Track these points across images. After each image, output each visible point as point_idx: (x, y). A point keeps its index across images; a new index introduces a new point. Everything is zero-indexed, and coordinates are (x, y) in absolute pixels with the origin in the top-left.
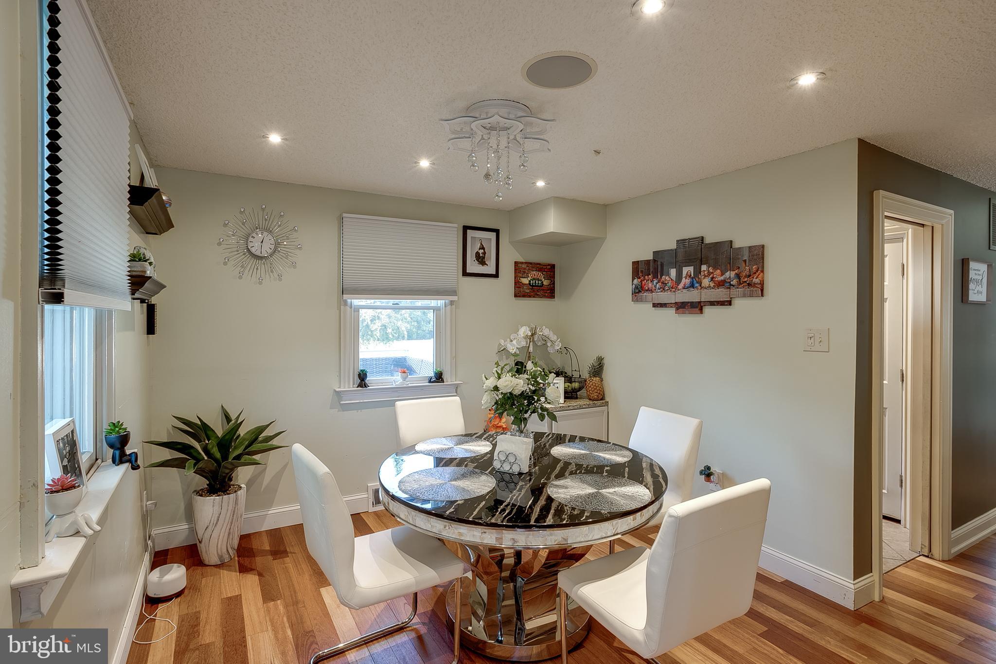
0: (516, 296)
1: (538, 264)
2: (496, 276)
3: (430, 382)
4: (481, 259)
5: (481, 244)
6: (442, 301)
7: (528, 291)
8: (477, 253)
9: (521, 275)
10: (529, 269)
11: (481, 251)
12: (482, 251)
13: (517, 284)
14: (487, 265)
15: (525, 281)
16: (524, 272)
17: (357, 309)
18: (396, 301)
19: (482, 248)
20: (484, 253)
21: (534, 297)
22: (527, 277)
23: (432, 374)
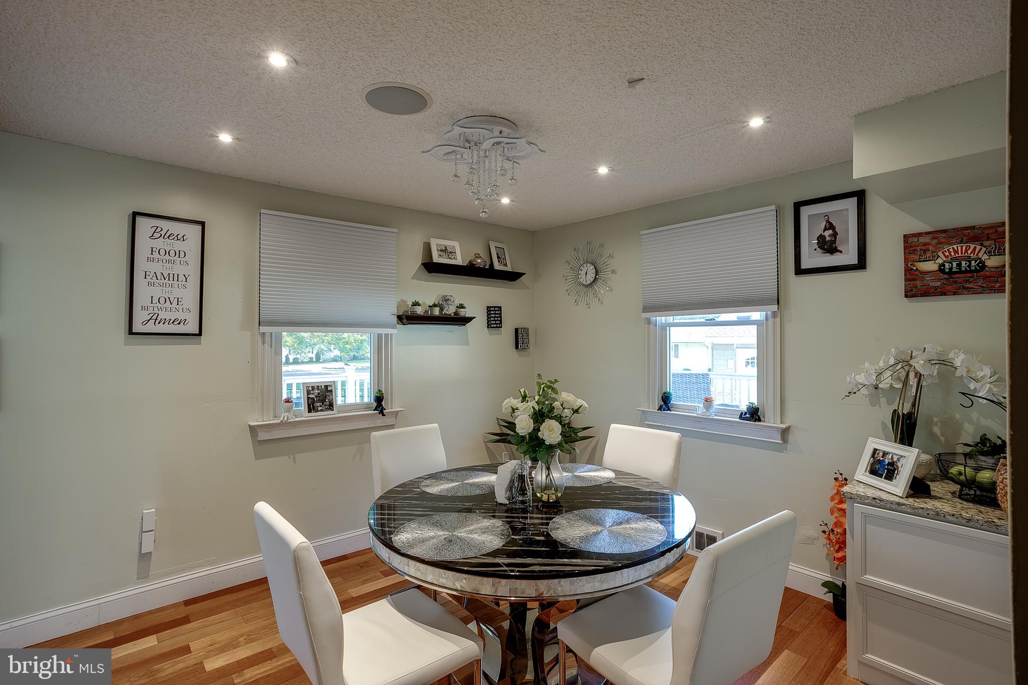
0: (906, 296)
1: (966, 228)
2: (861, 265)
3: (741, 417)
4: (828, 246)
5: (828, 222)
6: (763, 312)
7: (939, 284)
8: (821, 239)
9: (917, 257)
10: (939, 243)
11: (828, 233)
12: (831, 232)
13: (911, 274)
14: (841, 252)
15: (931, 266)
16: (925, 251)
17: (665, 327)
18: (711, 316)
19: (830, 226)
20: (835, 235)
21: (955, 294)
22: (934, 258)
23: (744, 408)
